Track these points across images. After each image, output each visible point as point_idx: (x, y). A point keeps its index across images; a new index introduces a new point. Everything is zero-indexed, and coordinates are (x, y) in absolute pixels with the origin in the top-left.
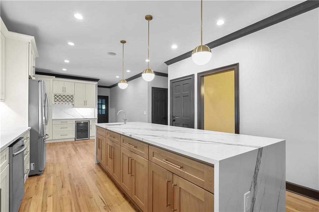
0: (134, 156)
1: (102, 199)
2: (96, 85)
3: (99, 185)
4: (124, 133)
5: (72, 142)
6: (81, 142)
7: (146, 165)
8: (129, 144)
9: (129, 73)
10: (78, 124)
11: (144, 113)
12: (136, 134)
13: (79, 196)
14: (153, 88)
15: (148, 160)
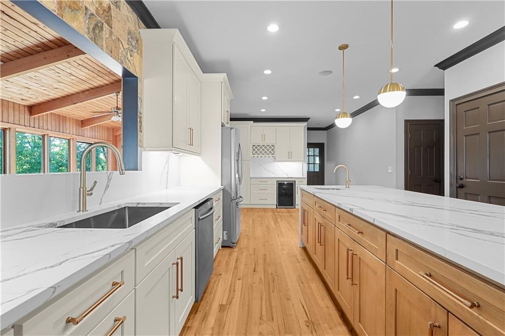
0: (358, 250)
1: (303, 307)
2: (304, 127)
3: (302, 283)
4: (340, 204)
5: (272, 210)
6: (284, 210)
7: (381, 271)
8: (350, 225)
9: (358, 100)
10: (280, 185)
11: (388, 171)
12: (363, 209)
13: (273, 292)
14: (406, 121)
15: (386, 263)
